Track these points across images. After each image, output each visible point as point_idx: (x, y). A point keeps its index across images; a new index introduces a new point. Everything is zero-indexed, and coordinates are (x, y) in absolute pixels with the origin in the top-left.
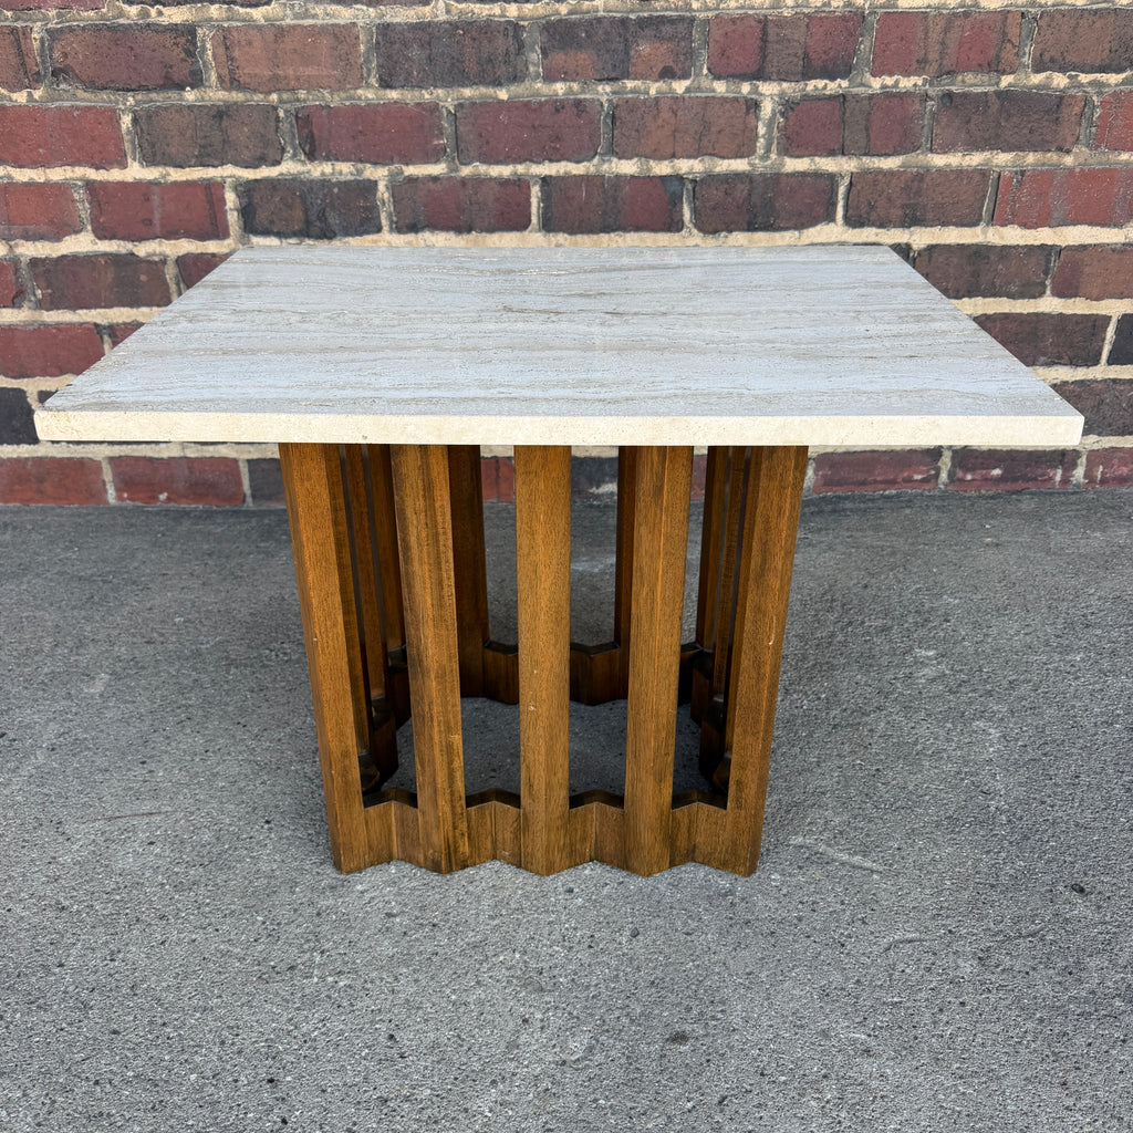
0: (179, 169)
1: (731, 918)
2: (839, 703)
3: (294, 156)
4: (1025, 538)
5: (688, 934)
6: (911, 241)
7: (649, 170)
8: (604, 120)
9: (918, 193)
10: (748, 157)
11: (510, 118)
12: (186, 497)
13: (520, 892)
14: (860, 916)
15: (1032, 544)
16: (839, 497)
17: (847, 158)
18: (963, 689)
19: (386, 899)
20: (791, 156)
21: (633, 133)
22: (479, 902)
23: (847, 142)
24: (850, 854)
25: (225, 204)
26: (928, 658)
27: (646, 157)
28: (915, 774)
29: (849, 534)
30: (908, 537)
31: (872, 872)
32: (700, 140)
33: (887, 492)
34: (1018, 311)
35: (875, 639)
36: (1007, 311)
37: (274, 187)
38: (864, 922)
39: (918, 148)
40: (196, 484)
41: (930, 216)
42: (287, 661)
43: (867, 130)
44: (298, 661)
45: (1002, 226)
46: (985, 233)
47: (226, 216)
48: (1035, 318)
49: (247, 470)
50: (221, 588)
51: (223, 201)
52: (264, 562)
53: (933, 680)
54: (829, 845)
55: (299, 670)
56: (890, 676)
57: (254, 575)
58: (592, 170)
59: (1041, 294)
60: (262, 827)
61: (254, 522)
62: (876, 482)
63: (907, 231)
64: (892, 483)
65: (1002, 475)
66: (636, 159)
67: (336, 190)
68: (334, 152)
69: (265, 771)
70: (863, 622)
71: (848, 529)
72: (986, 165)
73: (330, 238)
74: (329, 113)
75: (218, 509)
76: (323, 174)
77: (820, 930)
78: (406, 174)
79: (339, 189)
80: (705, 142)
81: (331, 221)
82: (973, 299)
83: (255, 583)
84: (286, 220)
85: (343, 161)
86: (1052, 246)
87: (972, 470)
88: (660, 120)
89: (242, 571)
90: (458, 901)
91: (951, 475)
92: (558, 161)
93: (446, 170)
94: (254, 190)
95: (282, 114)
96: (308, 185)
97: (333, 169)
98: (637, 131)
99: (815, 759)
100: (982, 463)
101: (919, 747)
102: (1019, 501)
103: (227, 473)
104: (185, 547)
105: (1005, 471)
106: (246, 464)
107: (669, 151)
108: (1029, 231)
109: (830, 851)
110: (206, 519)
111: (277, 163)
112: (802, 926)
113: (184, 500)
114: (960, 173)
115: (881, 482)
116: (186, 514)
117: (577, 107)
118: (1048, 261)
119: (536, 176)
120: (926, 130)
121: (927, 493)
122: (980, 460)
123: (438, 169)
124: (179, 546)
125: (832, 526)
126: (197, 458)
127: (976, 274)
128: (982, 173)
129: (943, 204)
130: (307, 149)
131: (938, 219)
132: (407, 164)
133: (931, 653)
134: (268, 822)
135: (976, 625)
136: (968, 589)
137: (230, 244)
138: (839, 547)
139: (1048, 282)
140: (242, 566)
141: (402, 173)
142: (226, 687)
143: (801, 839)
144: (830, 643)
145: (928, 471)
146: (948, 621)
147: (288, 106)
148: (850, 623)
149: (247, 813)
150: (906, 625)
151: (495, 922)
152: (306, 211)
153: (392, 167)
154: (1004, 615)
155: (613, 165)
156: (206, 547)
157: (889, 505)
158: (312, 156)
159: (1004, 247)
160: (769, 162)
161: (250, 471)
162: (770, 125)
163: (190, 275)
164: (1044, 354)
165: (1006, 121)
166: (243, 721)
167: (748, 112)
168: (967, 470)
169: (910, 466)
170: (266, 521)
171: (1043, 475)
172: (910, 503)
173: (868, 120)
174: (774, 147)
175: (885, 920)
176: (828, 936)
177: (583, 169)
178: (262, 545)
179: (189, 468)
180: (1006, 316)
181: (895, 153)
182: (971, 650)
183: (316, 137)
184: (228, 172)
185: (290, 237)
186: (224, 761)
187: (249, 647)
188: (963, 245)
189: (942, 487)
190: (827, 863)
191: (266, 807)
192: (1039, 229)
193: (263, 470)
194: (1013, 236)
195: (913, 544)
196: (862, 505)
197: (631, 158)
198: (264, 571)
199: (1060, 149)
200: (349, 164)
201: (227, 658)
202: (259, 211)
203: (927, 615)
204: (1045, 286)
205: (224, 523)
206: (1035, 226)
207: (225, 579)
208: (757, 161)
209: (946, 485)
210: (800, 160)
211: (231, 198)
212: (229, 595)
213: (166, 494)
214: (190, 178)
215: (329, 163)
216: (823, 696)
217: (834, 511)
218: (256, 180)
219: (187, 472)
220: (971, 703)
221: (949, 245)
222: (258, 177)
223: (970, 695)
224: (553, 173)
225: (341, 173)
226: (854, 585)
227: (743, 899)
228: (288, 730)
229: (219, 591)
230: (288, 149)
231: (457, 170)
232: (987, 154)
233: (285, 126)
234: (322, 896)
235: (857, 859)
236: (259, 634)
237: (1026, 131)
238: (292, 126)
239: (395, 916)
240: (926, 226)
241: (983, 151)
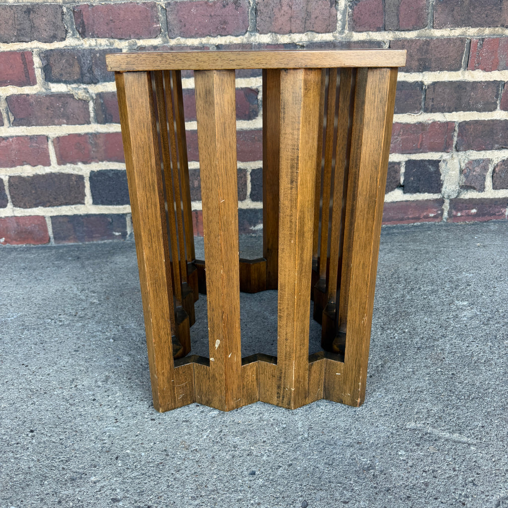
0: (5, 44)
1: (375, 488)
2: (418, 334)
3: (73, 35)
4: (498, 242)
5: (345, 503)
6: (423, 80)
7: (277, 40)
8: (251, 11)
9: (427, 52)
10: (332, 32)
11: (197, 10)
12: (16, 240)
13: (215, 477)
14: (470, 479)
15: (503, 245)
16: (390, 227)
17: (387, 32)
18: (491, 322)
19: (113, 487)
20: (356, 32)
21: (268, 19)
22: (184, 486)
23: (387, 23)
24: (450, 433)
25: (34, 65)
26: (464, 305)
27: (275, 33)
28: (478, 375)
29: (400, 244)
30: (433, 245)
31: (469, 444)
32: (305, 23)
33: (415, 224)
34: (483, 119)
35: (430, 297)
36: (476, 119)
37: (62, 54)
38: (474, 484)
39: (426, 27)
40: (22, 232)
41: (433, 65)
42: (62, 325)
43: (398, 16)
44: (68, 325)
45: (473, 70)
46: (463, 75)
47: (34, 71)
48: (492, 123)
49: (50, 222)
50: (27, 286)
51: (32, 63)
52: (56, 272)
53: (471, 318)
54: (434, 427)
55: (68, 330)
56: (444, 317)
57: (48, 278)
58: (245, 41)
59: (495, 109)
60: (27, 435)
61: (53, 252)
62: (408, 218)
63: (421, 74)
64: (417, 219)
65: (477, 213)
66: (270, 34)
67: (98, 55)
68: (96, 32)
69: (36, 395)
70: (420, 288)
71: (398, 242)
72: (463, 35)
73: (95, 83)
74: (92, 9)
75: (34, 246)
76: (90, 46)
77: (443, 492)
78: (139, 45)
79: (100, 55)
80: (308, 24)
81: (95, 73)
82: (458, 112)
83: (48, 283)
84: (70, 74)
85: (102, 38)
86: (499, 81)
87: (461, 210)
88: (283, 11)
89: (42, 276)
90: (168, 486)
91: (449, 213)
92: (226, 36)
93: (161, 42)
94: (50, 56)
95: (65, 10)
96: (82, 52)
97: (96, 43)
98: (270, 17)
99: (411, 370)
100: (466, 206)
101: (475, 358)
102: (489, 225)
103: (39, 225)
104: (10, 265)
105: (478, 210)
106: (50, 219)
107: (288, 29)
108: (488, 73)
109: (436, 431)
110: (26, 251)
111: (64, 39)
112: (429, 490)
113: (14, 242)
114: (449, 40)
115: (412, 219)
116: (15, 249)
117: (235, 4)
118: (498, 90)
119: (213, 44)
120: (430, 15)
121: (437, 224)
122: (465, 205)
123: (157, 42)
124: (6, 265)
125: (389, 241)
126: (21, 216)
127: (459, 99)
128: (462, 40)
129: (440, 58)
130: (80, 30)
131: (438, 67)
132: (139, 39)
133: (465, 303)
134: (32, 431)
135: (487, 287)
136: (475, 269)
137: (37, 88)
138: (396, 251)
139: (498, 102)
140: (42, 274)
141: (136, 44)
142: (19, 342)
143: (413, 424)
144: (403, 300)
145: (437, 212)
146: (470, 285)
147: (68, 5)
148: (412, 289)
149: (18, 425)
150: (446, 289)
151: (196, 502)
152: (81, 68)
153: (130, 41)
154: (501, 281)
155: (257, 37)
156: (22, 265)
157: (418, 230)
158: (83, 35)
159: (474, 82)
160: (344, 35)
161: (52, 223)
162: (344, 13)
163: (14, 107)
164: (497, 143)
165: (473, 10)
166: (26, 363)
167: (331, 6)
168: (458, 210)
169: (427, 209)
170: (61, 251)
171: (499, 212)
172: (429, 228)
173: (398, 10)
174: (347, 26)
175: (489, 482)
176: (450, 497)
177: (240, 40)
178: (56, 263)
179: (17, 223)
180: (476, 122)
181: (413, 29)
182: (488, 300)
183: (86, 23)
184: (35, 45)
185: (72, 84)
186: (9, 389)
187: (38, 318)
188: (452, 81)
189: (445, 220)
190: (435, 440)
191: (32, 420)
192: (493, 72)
193: (60, 223)
194: (479, 76)
195: (437, 247)
196: (403, 230)
197: (267, 34)
198: (55, 276)
199: (503, 26)
200: (105, 40)
201: (23, 325)
202: (54, 68)
203: (456, 283)
204: (496, 104)
205: (36, 253)
206: (490, 70)
207: (30, 281)
208: (337, 35)
209: (447, 219)
210: (361, 34)
211: (37, 61)
212: (31, 290)
213: (4, 239)
214: (12, 49)
215: (94, 39)
216: (407, 330)
217: (388, 234)
218: (51, 50)
219: (15, 225)
220: (499, 330)
221: (444, 82)
222: (53, 48)
223: (496, 325)
224: (223, 43)
225: (101, 45)
226: (409, 269)
227: (382, 472)
228: (55, 368)
229: (26, 288)
230: (69, 31)
231: (168, 42)
232: (463, 29)
233: (67, 17)
234: (64, 487)
235: (456, 436)
236: (45, 311)
237: (484, 16)
238: (71, 17)
239: (118, 501)
240: (431, 71)
241: (461, 27)
